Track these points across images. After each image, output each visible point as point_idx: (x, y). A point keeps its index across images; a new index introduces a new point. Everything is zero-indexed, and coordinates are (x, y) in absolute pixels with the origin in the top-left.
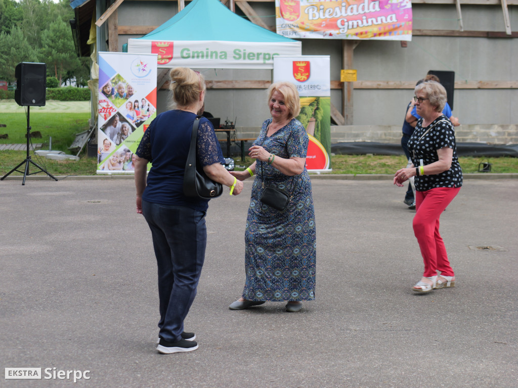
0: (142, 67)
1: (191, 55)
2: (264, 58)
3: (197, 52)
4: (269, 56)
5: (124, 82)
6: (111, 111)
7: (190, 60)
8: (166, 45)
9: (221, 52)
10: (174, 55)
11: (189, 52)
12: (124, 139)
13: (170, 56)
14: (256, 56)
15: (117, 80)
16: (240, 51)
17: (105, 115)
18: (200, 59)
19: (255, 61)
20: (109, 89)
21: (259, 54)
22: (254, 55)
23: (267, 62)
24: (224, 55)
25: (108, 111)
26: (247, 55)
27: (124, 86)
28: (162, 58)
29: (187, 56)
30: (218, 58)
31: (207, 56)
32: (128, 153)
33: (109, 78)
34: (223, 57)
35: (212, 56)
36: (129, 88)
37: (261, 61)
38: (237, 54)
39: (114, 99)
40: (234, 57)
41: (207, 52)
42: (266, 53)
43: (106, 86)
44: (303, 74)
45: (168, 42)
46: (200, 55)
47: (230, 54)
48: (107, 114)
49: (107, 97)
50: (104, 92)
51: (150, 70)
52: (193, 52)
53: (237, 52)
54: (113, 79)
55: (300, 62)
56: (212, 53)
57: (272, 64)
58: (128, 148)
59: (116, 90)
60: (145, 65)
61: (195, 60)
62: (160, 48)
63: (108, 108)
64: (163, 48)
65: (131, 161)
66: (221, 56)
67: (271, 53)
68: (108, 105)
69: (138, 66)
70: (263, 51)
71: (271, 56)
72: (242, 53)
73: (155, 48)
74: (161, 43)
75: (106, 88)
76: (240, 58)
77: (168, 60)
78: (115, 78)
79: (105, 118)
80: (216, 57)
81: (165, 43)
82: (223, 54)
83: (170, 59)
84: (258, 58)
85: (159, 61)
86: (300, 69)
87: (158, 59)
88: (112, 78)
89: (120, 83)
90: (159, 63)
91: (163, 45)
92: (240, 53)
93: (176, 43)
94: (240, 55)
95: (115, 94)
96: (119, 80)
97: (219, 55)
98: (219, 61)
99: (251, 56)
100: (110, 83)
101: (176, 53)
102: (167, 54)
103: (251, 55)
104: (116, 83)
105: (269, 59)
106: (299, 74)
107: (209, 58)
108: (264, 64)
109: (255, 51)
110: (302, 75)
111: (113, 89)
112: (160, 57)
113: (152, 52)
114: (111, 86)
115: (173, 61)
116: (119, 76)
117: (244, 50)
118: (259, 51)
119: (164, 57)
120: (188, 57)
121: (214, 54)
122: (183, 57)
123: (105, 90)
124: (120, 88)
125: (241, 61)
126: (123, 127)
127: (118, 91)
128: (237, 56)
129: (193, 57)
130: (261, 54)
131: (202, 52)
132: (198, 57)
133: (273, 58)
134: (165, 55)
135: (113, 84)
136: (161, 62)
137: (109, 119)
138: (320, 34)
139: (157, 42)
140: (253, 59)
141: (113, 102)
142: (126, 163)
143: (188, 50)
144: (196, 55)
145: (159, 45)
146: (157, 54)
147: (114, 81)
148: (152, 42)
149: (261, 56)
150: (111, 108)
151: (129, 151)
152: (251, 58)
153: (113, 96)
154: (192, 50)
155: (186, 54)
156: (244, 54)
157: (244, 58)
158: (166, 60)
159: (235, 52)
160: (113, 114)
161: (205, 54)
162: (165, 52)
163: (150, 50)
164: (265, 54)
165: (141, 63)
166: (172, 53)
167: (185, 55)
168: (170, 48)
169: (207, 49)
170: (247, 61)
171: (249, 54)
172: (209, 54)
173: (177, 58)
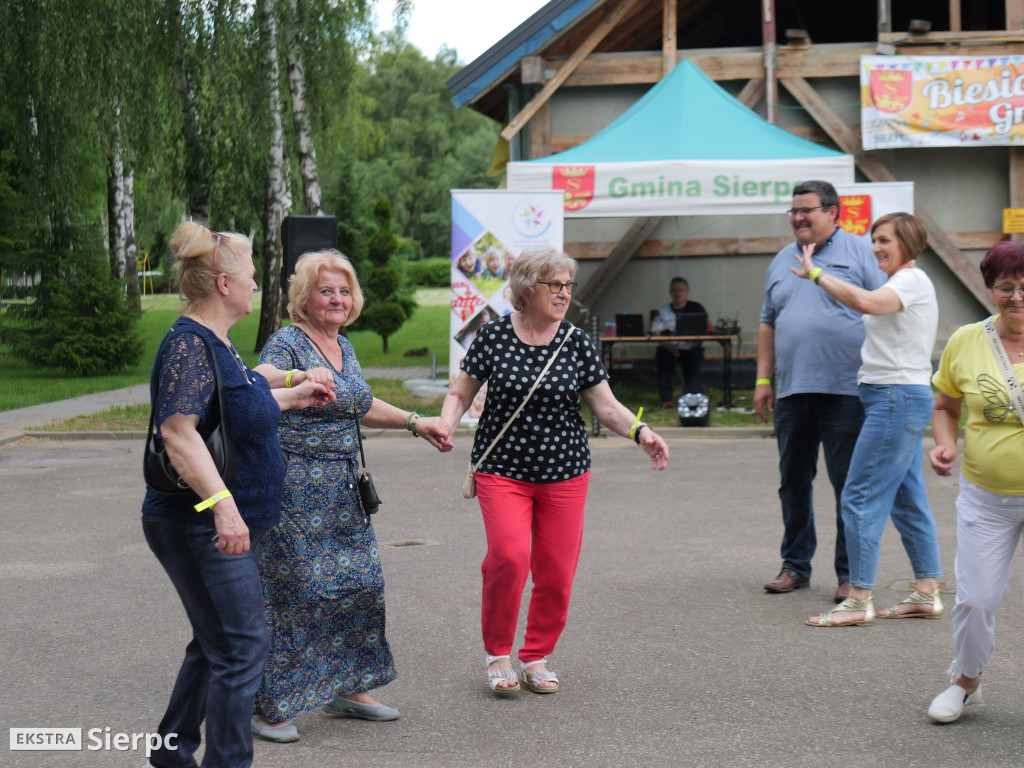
0: (533, 216)
1: (630, 190)
2: (777, 192)
3: (641, 184)
4: (785, 188)
5: (499, 247)
6: (474, 303)
7: (627, 201)
8: (581, 173)
9: (690, 183)
10: (597, 191)
11: (624, 185)
13: (588, 194)
14: (760, 188)
15: (486, 244)
16: (726, 179)
17: (463, 312)
18: (648, 197)
19: (758, 199)
20: (471, 262)
21: (765, 185)
22: (755, 186)
23: (782, 199)
24: (696, 188)
25: (469, 303)
26: (740, 188)
27: (499, 254)
28: (574, 199)
29: (621, 192)
30: (684, 193)
31: (661, 191)
33: (469, 241)
34: (693, 192)
35: (670, 191)
36: (509, 259)
37: (770, 198)
38: (722, 186)
39: (480, 280)
40: (716, 192)
41: (661, 184)
42: (780, 180)
43: (465, 256)
44: (857, 221)
45: (585, 167)
46: (648, 189)
47: (708, 185)
48: (468, 309)
49: (468, 277)
50: (461, 268)
51: (550, 224)
52: (634, 185)
53: (722, 181)
54: (479, 242)
55: (850, 197)
56: (671, 185)
59: (484, 265)
60: (540, 214)
61: (638, 200)
62: (567, 178)
63: (468, 299)
64: (575, 179)
66: (688, 191)
67: (791, 180)
68: (468, 293)
69: (526, 214)
70: (773, 178)
72: (730, 183)
73: (559, 180)
74: (571, 168)
75: (465, 260)
76: (726, 193)
77: (583, 203)
78: (483, 241)
79: (464, 318)
80: (680, 193)
81: (578, 168)
82: (693, 186)
83: (589, 199)
84: (764, 193)
85: (567, 204)
86: (850, 211)
87: (566, 201)
88: (476, 240)
89: (492, 249)
90: (567, 209)
91: (574, 173)
92: (727, 183)
93: (600, 167)
94: (727, 188)
95: (482, 270)
96: (490, 244)
97: (685, 188)
98: (686, 200)
99: (749, 188)
100: (473, 250)
101: (600, 187)
102: (583, 189)
103: (750, 186)
104: (483, 249)
106: (849, 222)
107: (666, 194)
108: (777, 203)
109: (758, 179)
110: (854, 223)
111: (478, 263)
112: (569, 195)
113: (555, 187)
114: (475, 255)
115: (593, 204)
116: (489, 235)
117: (736, 177)
118: (766, 178)
119: (578, 195)
120: (624, 195)
121: (675, 188)
122: (614, 195)
123: (463, 264)
124: (491, 259)
125: (730, 199)
127: (488, 264)
128: (721, 190)
129: (634, 194)
130: (769, 183)
131: (651, 184)
132: (643, 193)
134: (579, 191)
135: (479, 252)
136: (571, 207)
137: (470, 319)
138: (953, 136)
139: (564, 168)
140: (754, 194)
141: (479, 287)
143: (624, 180)
144: (639, 189)
145: (566, 173)
146: (562, 191)
147: (480, 246)
148: (555, 168)
149: (771, 188)
150: (474, 298)
152: (749, 192)
153: (478, 274)
154: (631, 180)
155: (621, 188)
156: (736, 185)
157: (736, 193)
158: (580, 201)
159: (716, 181)
160: (478, 310)
161: (657, 188)
162: (578, 186)
163: (549, 182)
164: (778, 184)
165: (533, 209)
166: (591, 187)
167: (617, 190)
168: (588, 178)
169: (662, 178)
170: (742, 199)
171: (746, 184)
172: (666, 187)
173: (602, 197)
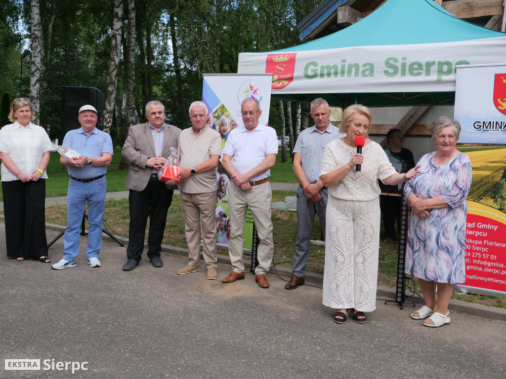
0: (251, 93)
1: (319, 73)
2: (440, 72)
3: (328, 67)
4: (447, 67)
5: (227, 116)
7: (317, 81)
8: (286, 59)
9: (365, 65)
10: (295, 74)
11: (316, 68)
12: (220, 198)
13: (289, 76)
14: (424, 68)
15: (220, 113)
16: (396, 60)
18: (332, 77)
19: (423, 78)
21: (429, 65)
22: (420, 65)
23: (444, 78)
24: (370, 69)
26: (407, 68)
27: (227, 121)
28: (279, 80)
29: (312, 74)
30: (360, 75)
31: (343, 73)
32: (224, 219)
33: (211, 111)
34: (367, 72)
35: (349, 72)
36: (233, 125)
37: (433, 77)
38: (392, 67)
40: (386, 72)
41: (343, 67)
42: (444, 60)
45: (289, 55)
46: (332, 71)
47: (380, 66)
52: (322, 68)
53: (391, 62)
54: (216, 111)
56: (350, 66)
57: (454, 82)
58: (224, 211)
59: (217, 128)
60: (255, 91)
61: (325, 79)
62: (276, 63)
64: (281, 64)
65: (226, 230)
66: (364, 72)
67: (453, 60)
69: (246, 92)
70: (437, 59)
71: (453, 67)
72: (399, 65)
73: (271, 65)
74: (279, 56)
76: (395, 73)
77: (287, 82)
78: (218, 111)
80: (357, 75)
81: (284, 55)
82: (368, 67)
83: (290, 79)
84: (428, 72)
85: (275, 83)
87: (273, 81)
88: (214, 111)
89: (223, 117)
90: (274, 88)
91: (282, 59)
92: (396, 64)
93: (300, 54)
94: (395, 68)
96: (223, 113)
97: (361, 69)
98: (361, 80)
99: (415, 68)
100: (212, 118)
101: (298, 71)
102: (286, 72)
103: (416, 66)
104: (218, 117)
105: (449, 72)
107: (346, 75)
108: (439, 82)
109: (423, 60)
111: (214, 127)
113: (267, 70)
115: (294, 83)
116: (223, 107)
117: (404, 59)
118: (430, 60)
119: (282, 77)
120: (315, 76)
121: (353, 69)
122: (308, 77)
124: (222, 124)
125: (398, 78)
126: (221, 180)
128: (391, 71)
129: (322, 75)
130: (433, 63)
131: (335, 67)
132: (329, 74)
133: (455, 71)
134: (282, 74)
135: (215, 119)
136: (277, 86)
139: (275, 55)
140: (419, 74)
142: (220, 233)
143: (315, 64)
144: (325, 71)
145: (276, 59)
146: (272, 73)
147: (216, 115)
148: (269, 55)
149: (434, 68)
151: (225, 216)
152: (415, 72)
154: (321, 63)
155: (312, 71)
156: (404, 65)
157: (403, 74)
158: (284, 82)
159: (387, 63)
161: (339, 70)
162: (283, 69)
163: (264, 67)
164: (441, 64)
165: (251, 87)
166: (293, 70)
167: (310, 73)
168: (290, 63)
169: (344, 61)
170: (409, 78)
171: (412, 65)
172: (346, 69)
173: (299, 78)
